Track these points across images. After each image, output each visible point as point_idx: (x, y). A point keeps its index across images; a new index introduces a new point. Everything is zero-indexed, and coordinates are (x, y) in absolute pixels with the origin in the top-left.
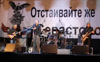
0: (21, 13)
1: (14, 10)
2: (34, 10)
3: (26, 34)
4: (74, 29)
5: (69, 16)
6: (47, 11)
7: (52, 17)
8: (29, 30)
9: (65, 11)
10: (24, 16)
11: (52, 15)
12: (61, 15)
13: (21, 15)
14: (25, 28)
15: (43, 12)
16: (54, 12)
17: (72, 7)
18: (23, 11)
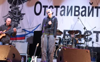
0: (20, 9)
3: (26, 38)
4: (95, 34)
6: (57, 7)
7: (65, 15)
8: (30, 32)
9: (83, 7)
10: (25, 14)
11: (64, 13)
12: (77, 13)
13: (20, 12)
14: (24, 30)
15: (51, 8)
16: (68, 9)
17: (93, 3)
18: (23, 6)
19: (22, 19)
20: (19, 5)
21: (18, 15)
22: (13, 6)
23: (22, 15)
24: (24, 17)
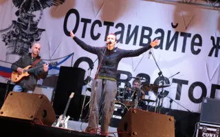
1: (16, 9)
2: (73, 17)
4: (175, 85)
5: (167, 48)
6: (109, 24)
7: (122, 42)
9: (158, 31)
10: (44, 30)
13: (36, 25)
15: (97, 25)
16: (129, 31)
17: (177, 24)
18: (41, 14)
19: (39, 40)
21: (31, 30)
22: (22, 11)
23: (39, 33)
24: (43, 35)
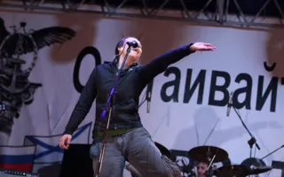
0: (24, 68)
3: (36, 168)
5: (259, 107)
8: (52, 149)
10: (40, 85)
12: (219, 96)
14: (32, 140)
17: (274, 64)
18: (35, 58)
20: (25, 53)
